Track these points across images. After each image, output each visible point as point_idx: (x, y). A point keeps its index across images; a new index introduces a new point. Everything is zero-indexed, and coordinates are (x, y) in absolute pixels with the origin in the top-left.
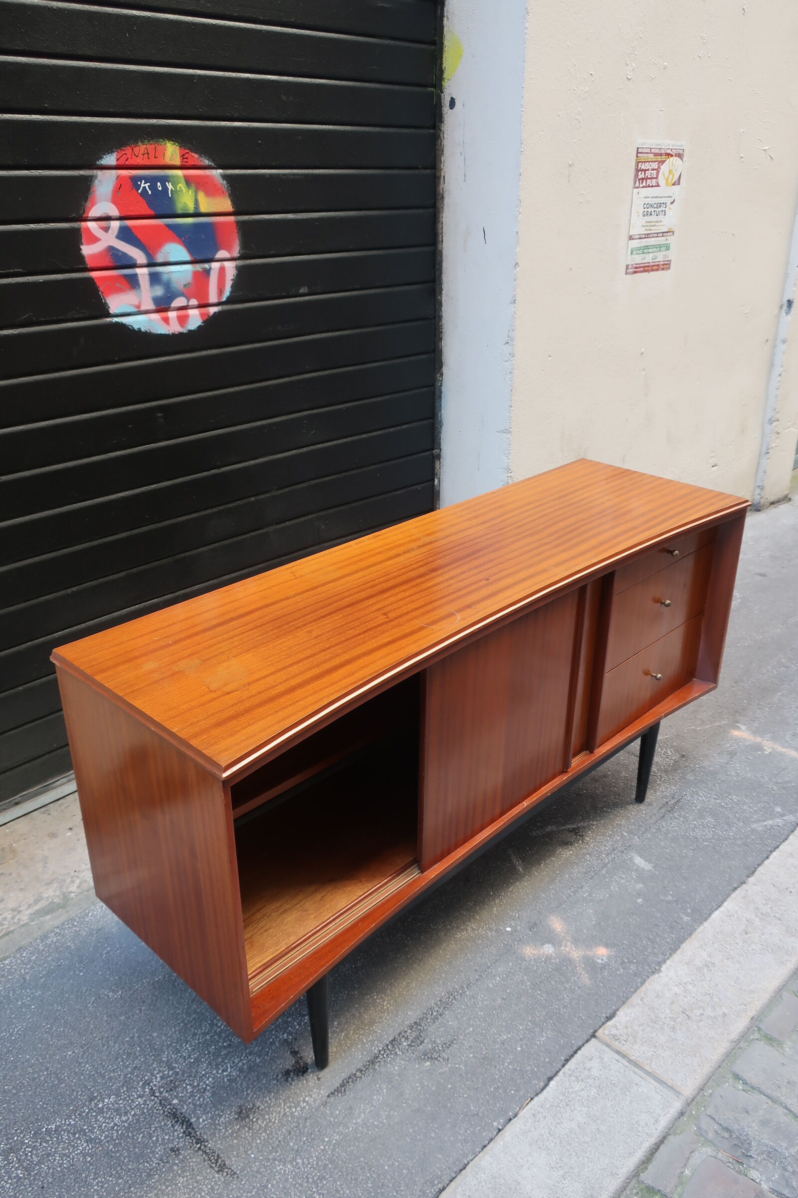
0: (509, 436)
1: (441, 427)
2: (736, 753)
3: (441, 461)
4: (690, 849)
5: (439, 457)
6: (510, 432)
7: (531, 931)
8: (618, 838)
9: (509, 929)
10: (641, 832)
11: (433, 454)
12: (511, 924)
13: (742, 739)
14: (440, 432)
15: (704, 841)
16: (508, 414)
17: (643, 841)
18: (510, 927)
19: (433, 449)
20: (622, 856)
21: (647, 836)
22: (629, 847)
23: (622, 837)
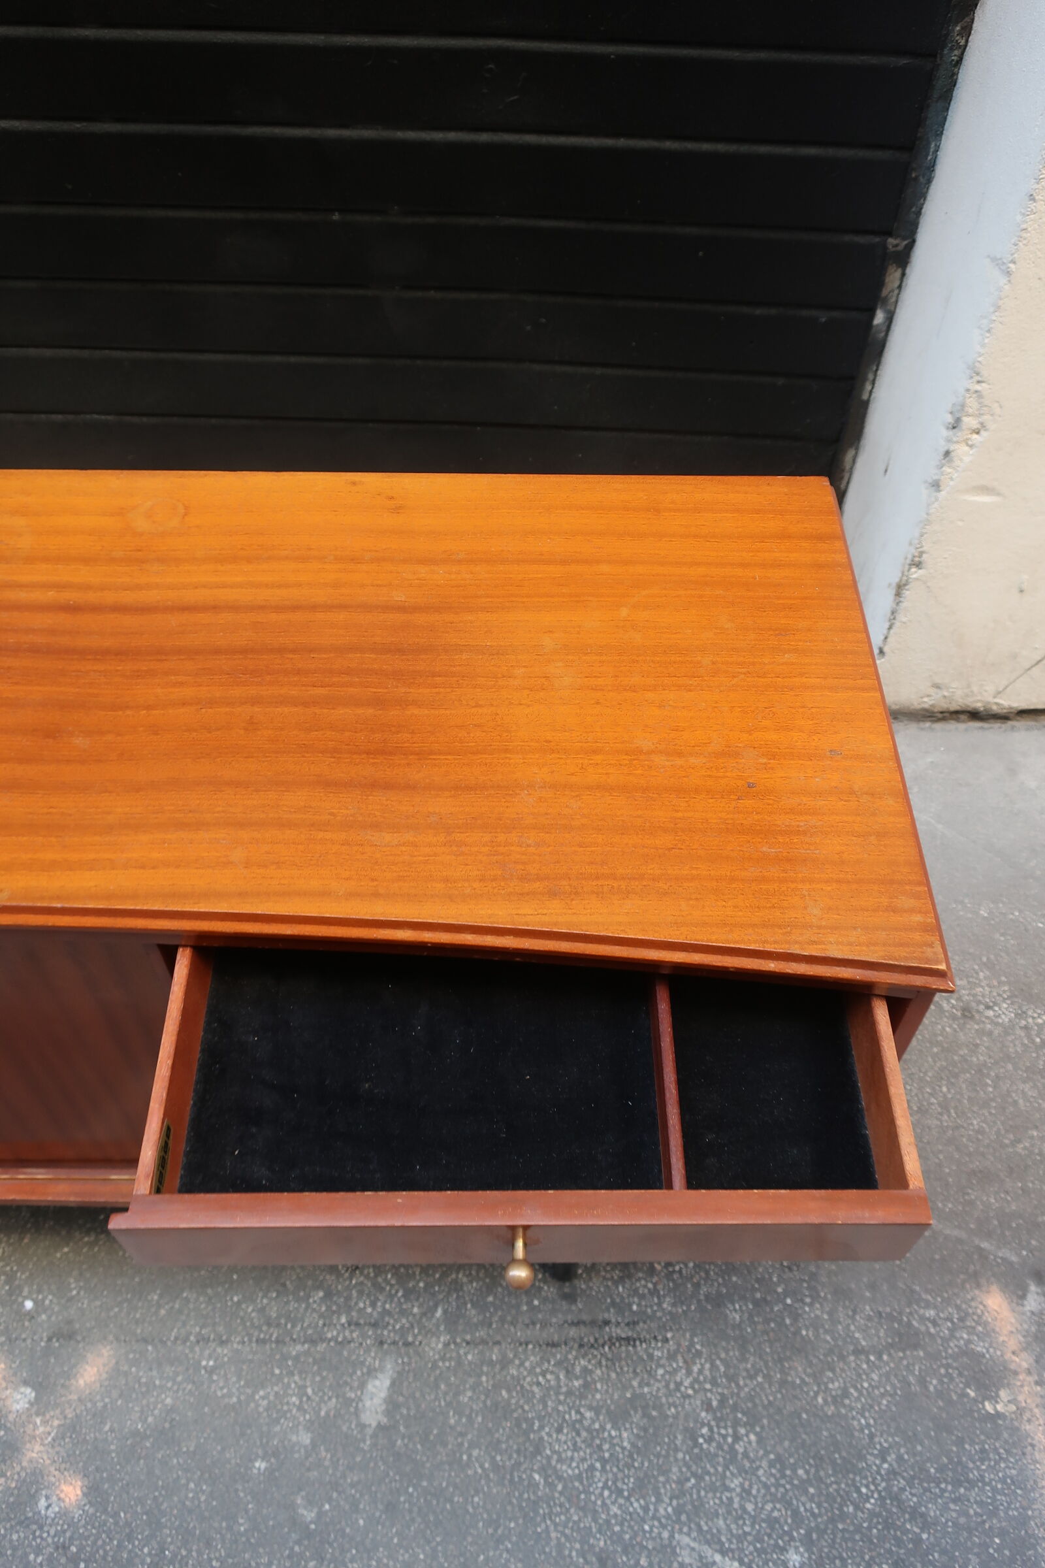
0: (1003, 280)
1: (929, 181)
2: (916, 1346)
3: (908, 271)
4: (493, 1459)
5: (903, 259)
6: (1008, 273)
7: (50, 1339)
8: (416, 1310)
9: (29, 1305)
10: (468, 1337)
11: (885, 247)
12: (43, 1300)
13: (986, 1324)
14: (924, 196)
15: (543, 1470)
16: (1019, 218)
17: (443, 1359)
18: (35, 1301)
19: (889, 234)
20: (368, 1350)
21: (466, 1354)
22: (407, 1344)
23: (424, 1314)
